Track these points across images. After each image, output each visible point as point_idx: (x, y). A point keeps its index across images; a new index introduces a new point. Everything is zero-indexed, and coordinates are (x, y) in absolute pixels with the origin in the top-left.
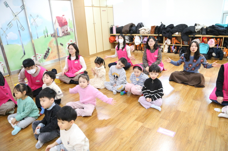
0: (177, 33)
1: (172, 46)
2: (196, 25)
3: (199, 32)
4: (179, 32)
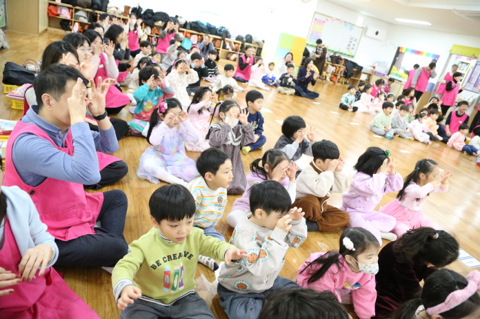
0: (160, 22)
1: (152, 37)
2: (177, 17)
3: (185, 26)
4: (162, 21)
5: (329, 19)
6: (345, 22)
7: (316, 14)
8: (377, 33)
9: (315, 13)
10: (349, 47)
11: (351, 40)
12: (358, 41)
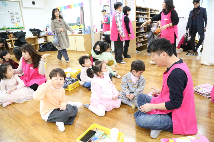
8: (34, 3)
10: (13, 21)
11: (12, 15)
12: (20, 14)
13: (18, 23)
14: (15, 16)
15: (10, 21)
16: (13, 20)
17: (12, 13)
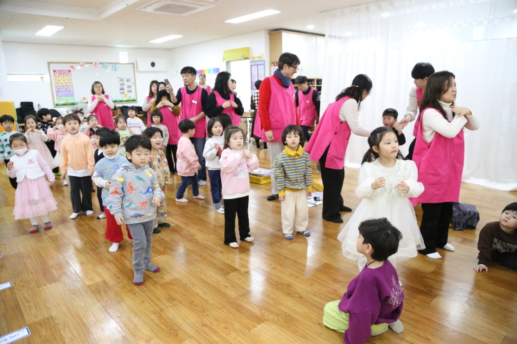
5: (73, 65)
6: (102, 63)
7: (51, 65)
8: (153, 64)
9: (49, 63)
10: (122, 91)
11: (122, 82)
12: (132, 80)
13: (129, 94)
14: (126, 84)
15: (119, 91)
16: (123, 89)
17: (122, 80)
